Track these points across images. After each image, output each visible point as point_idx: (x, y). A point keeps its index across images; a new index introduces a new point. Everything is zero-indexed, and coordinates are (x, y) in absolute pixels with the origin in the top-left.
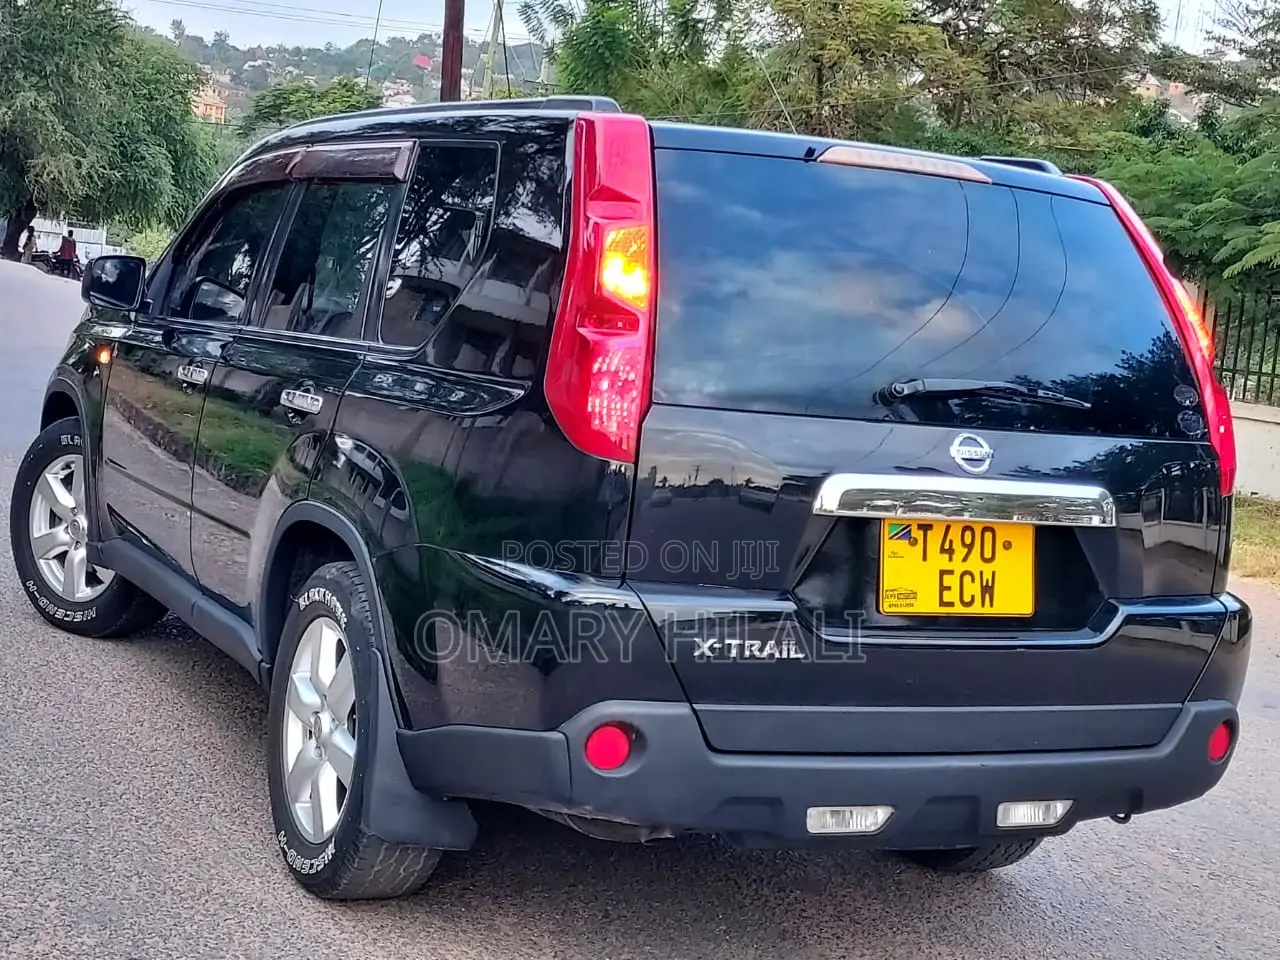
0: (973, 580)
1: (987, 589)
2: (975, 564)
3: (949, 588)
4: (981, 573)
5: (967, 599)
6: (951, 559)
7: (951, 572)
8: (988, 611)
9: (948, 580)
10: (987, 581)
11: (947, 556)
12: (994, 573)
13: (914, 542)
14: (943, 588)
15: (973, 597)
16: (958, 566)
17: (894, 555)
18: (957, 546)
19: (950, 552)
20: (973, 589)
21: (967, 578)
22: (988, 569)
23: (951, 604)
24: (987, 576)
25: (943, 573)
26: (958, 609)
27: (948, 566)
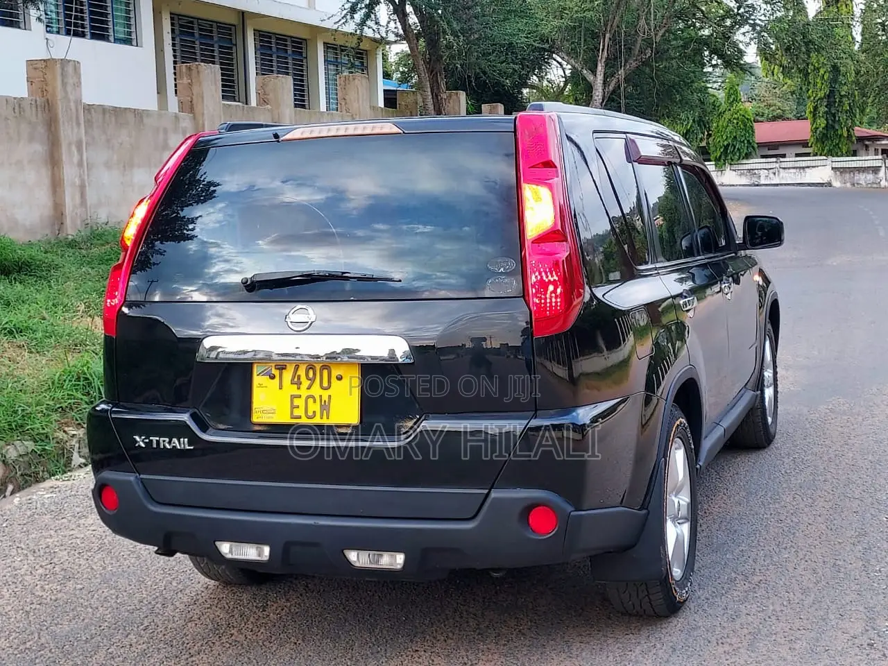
0: (315, 401)
1: (325, 407)
2: (316, 390)
3: (298, 407)
4: (321, 396)
5: (310, 413)
6: (299, 388)
7: (300, 396)
8: (325, 421)
9: (297, 402)
10: (325, 401)
11: (296, 386)
12: (330, 396)
13: (272, 377)
14: (293, 407)
15: (314, 412)
16: (304, 392)
17: (260, 385)
18: (303, 378)
19: (299, 384)
20: (314, 407)
21: (311, 401)
22: (325, 394)
23: (300, 417)
24: (325, 398)
25: (293, 397)
26: (304, 421)
27: (297, 392)
